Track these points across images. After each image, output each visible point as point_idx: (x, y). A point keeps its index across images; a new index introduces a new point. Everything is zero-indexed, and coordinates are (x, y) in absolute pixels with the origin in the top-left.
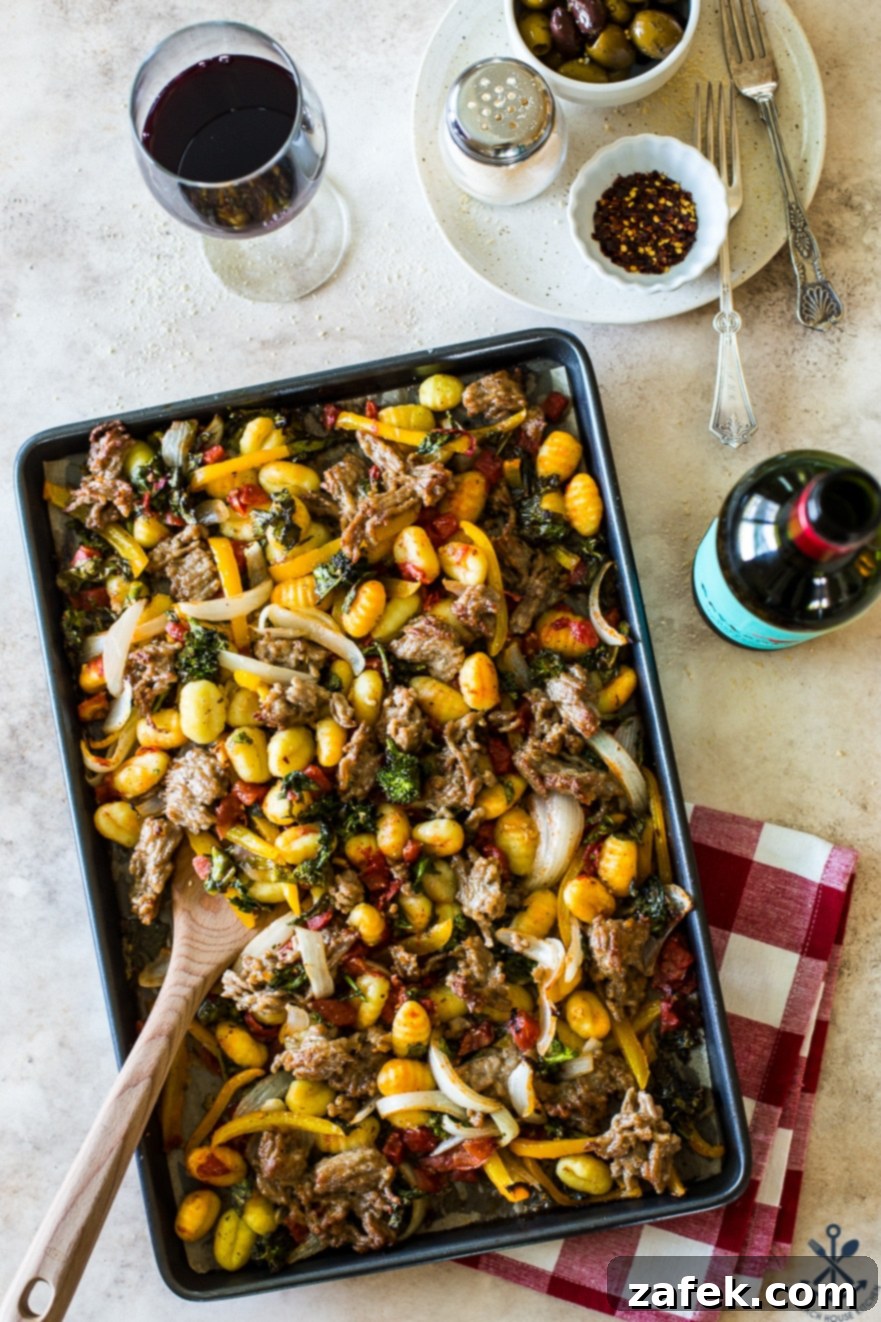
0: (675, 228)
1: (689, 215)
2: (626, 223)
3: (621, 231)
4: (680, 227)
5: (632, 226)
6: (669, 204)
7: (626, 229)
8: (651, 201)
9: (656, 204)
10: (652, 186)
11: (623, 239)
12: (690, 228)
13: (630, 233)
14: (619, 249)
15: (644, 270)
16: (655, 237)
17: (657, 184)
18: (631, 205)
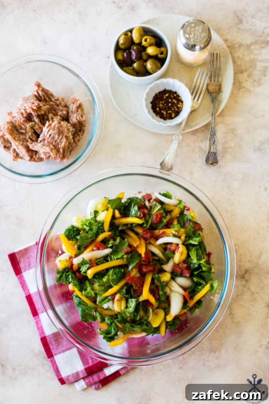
0: (174, 109)
1: (180, 107)
2: (161, 102)
3: (159, 104)
4: (176, 109)
5: (162, 104)
6: (176, 102)
7: (160, 104)
8: (171, 99)
9: (172, 100)
10: (173, 95)
11: (158, 106)
12: (179, 111)
13: (161, 105)
14: (156, 108)
15: (161, 117)
16: (167, 109)
17: (175, 95)
18: (165, 98)
